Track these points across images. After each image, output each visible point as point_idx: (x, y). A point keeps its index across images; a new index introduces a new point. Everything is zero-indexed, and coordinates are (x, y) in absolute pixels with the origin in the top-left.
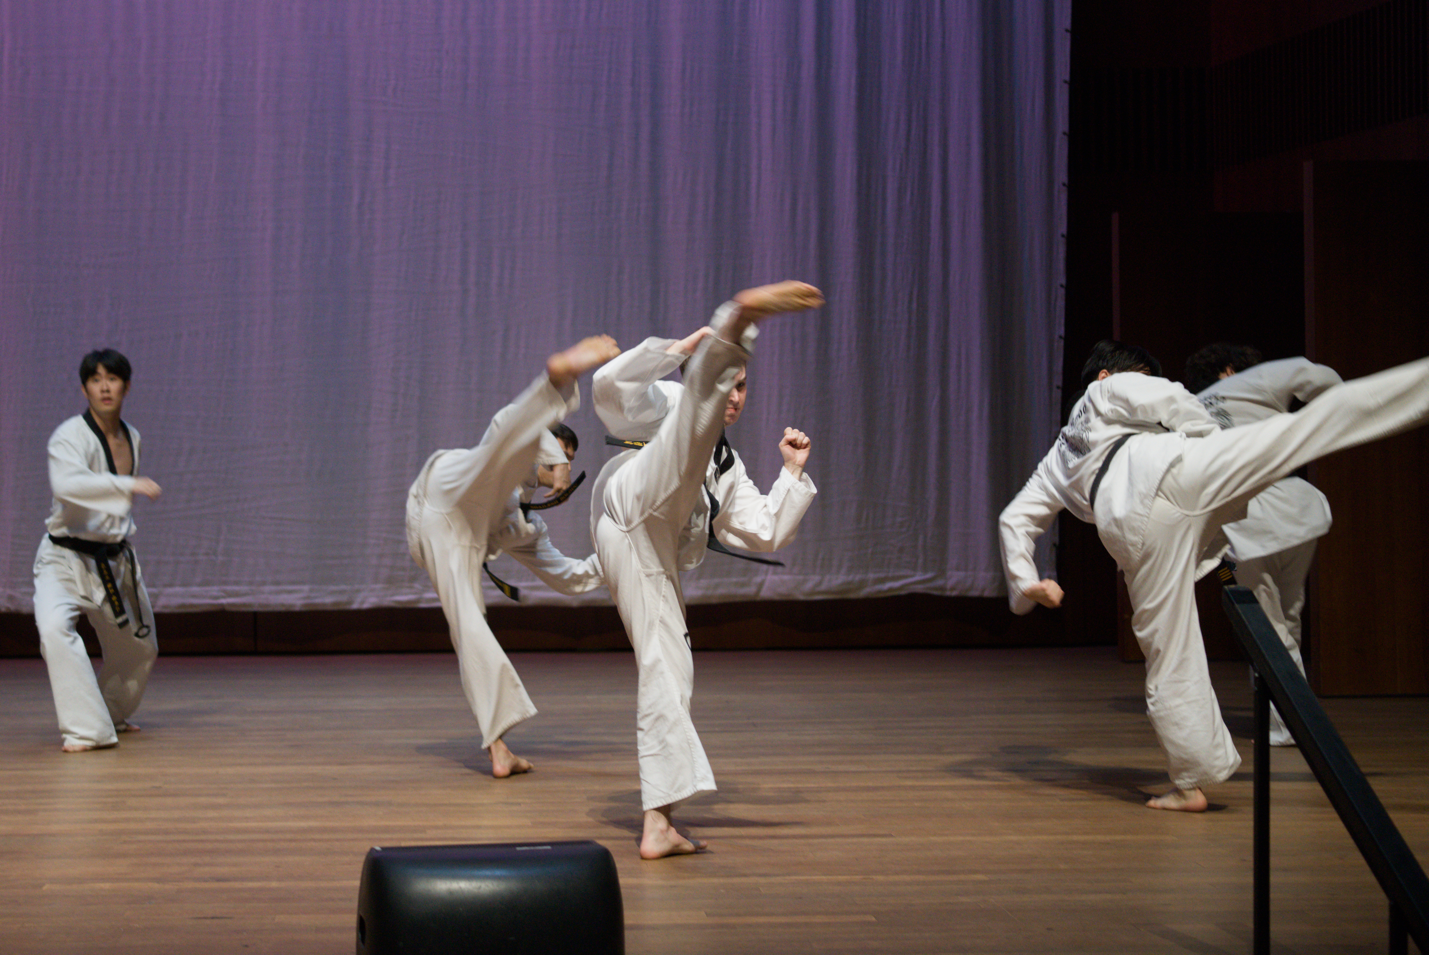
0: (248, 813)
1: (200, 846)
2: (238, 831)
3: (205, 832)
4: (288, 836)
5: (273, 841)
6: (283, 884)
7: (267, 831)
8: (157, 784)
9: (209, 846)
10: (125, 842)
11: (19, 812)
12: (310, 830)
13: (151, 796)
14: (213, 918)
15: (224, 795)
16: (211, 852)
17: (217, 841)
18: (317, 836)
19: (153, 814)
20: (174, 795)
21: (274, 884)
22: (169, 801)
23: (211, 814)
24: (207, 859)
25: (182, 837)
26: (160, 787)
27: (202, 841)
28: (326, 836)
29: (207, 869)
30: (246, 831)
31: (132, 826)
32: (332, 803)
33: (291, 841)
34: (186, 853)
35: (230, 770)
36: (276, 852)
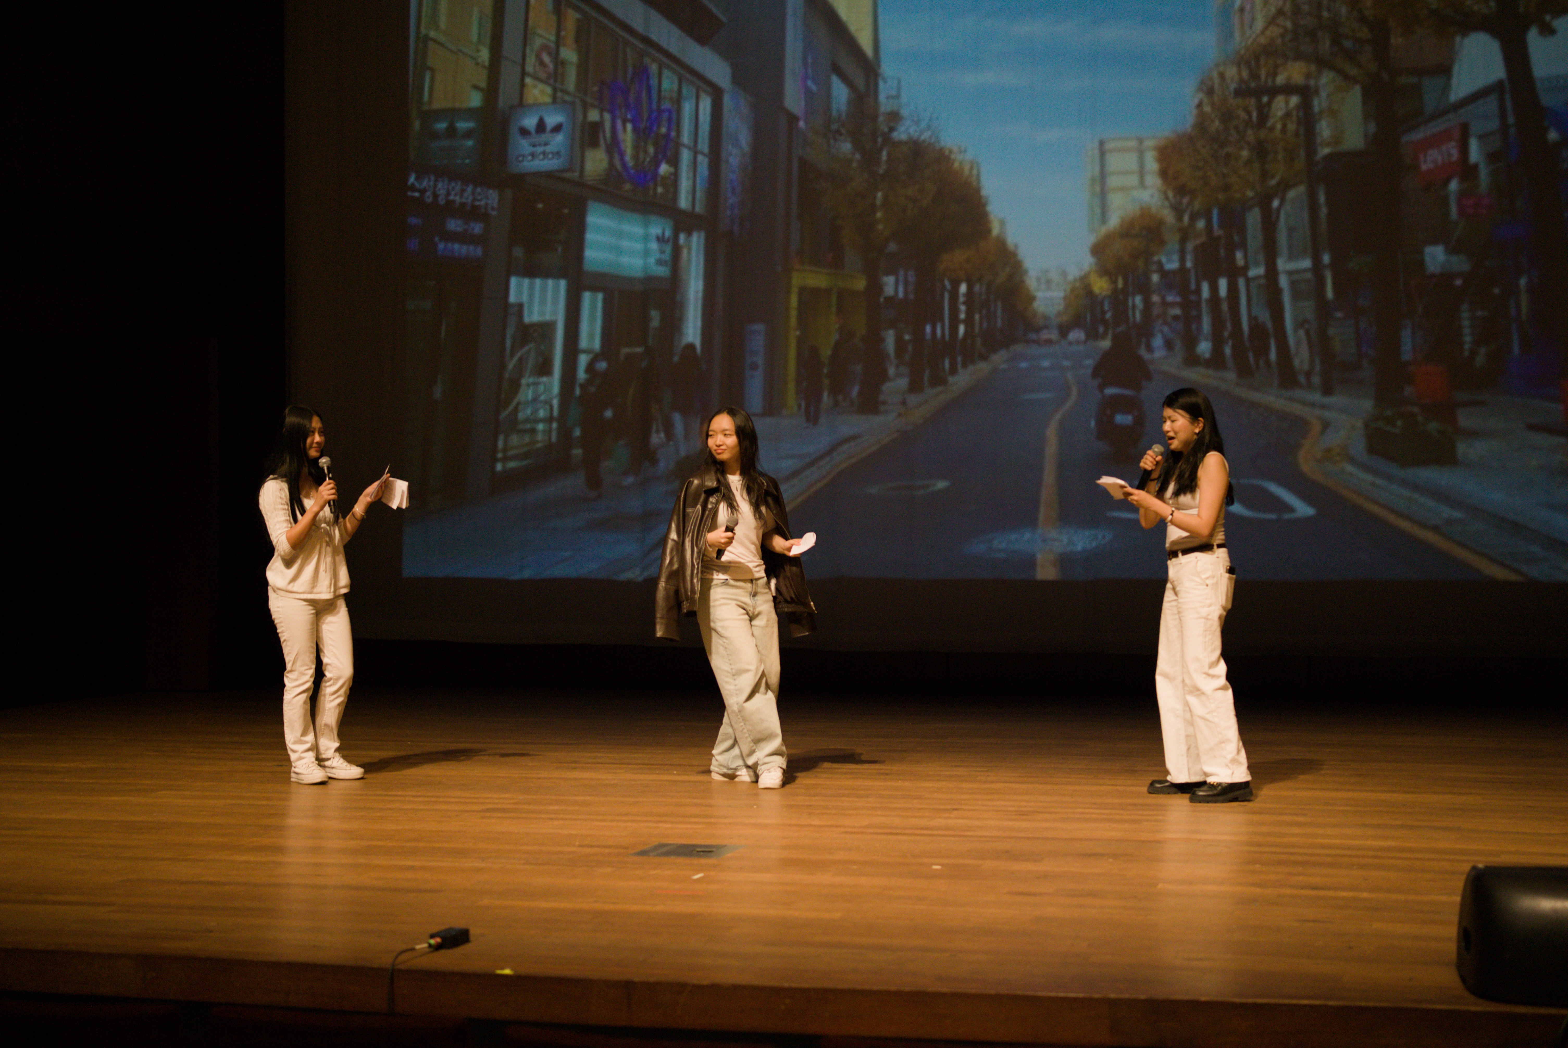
0: (1329, 831)
1: (1292, 858)
2: (1323, 847)
3: (1293, 846)
4: (1371, 853)
6: (1374, 896)
7: (1350, 848)
9: (1300, 858)
11: (1126, 821)
12: (1390, 849)
14: (1314, 921)
15: (1304, 815)
16: (1303, 863)
17: (1306, 854)
18: (1397, 855)
21: (1365, 895)
23: (1296, 830)
24: (1300, 869)
25: (1274, 849)
27: (1291, 854)
28: (1405, 855)
29: (1301, 878)
30: (1330, 847)
32: (1406, 826)
34: (1279, 863)
36: (1362, 867)
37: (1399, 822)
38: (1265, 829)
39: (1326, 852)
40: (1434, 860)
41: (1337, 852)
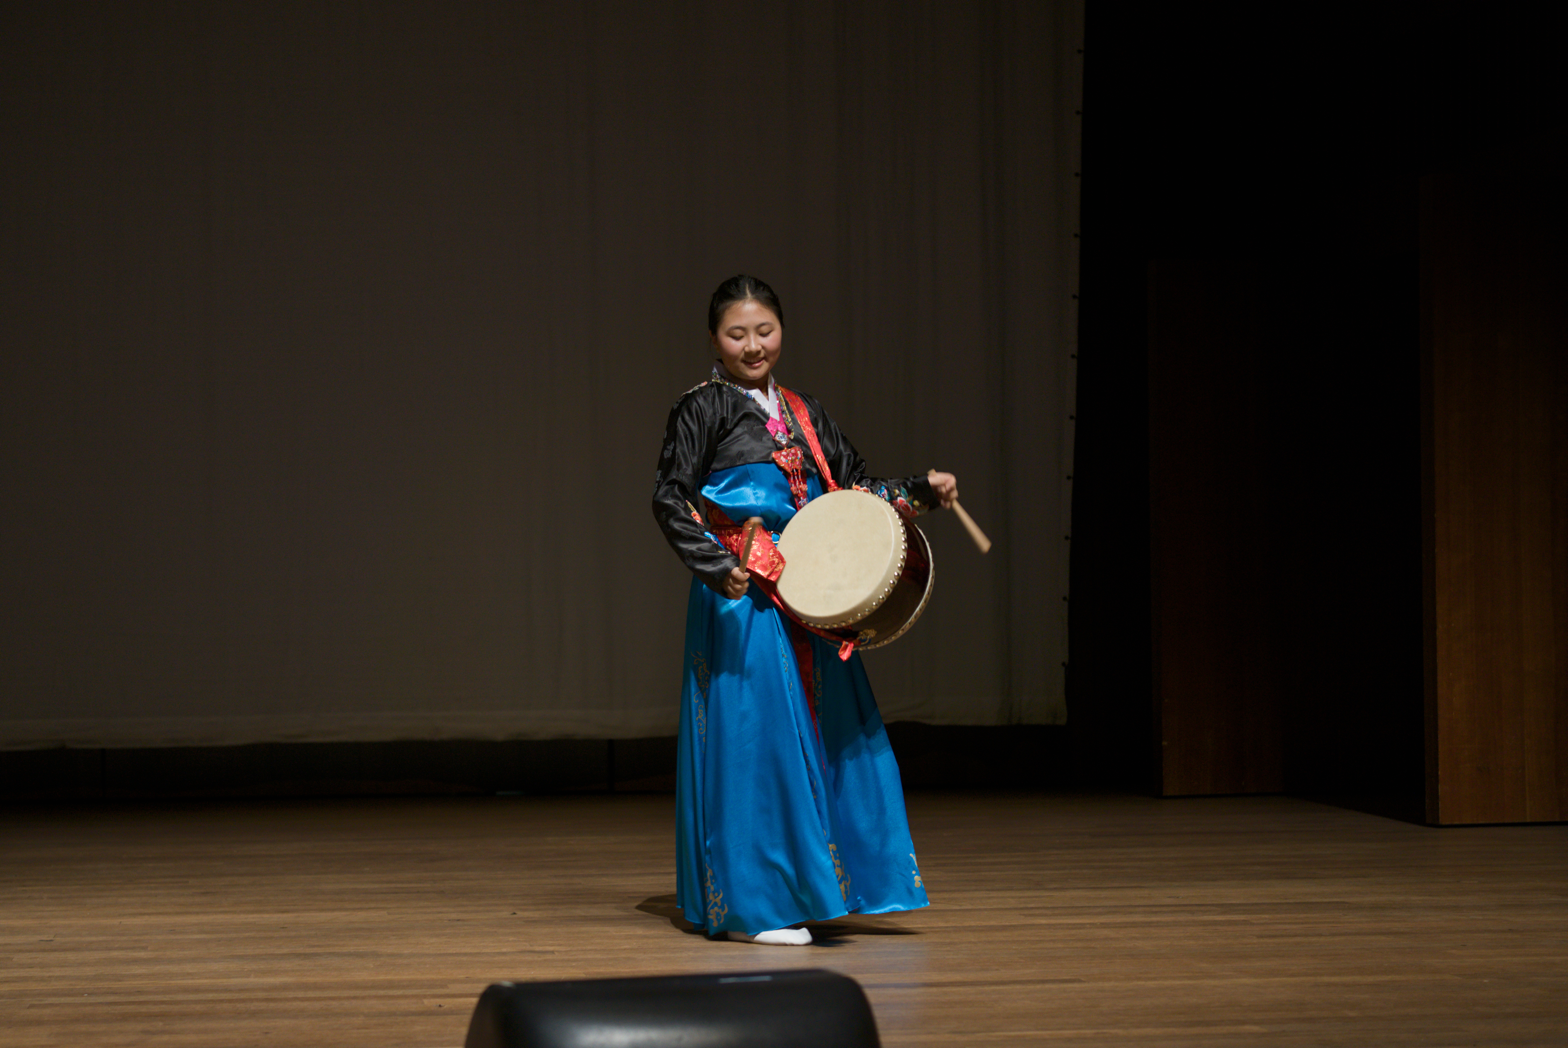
0: (189, 968)
1: (144, 1009)
2: (186, 990)
3: (140, 992)
4: (261, 995)
5: (243, 1001)
7: (227, 990)
8: (45, 938)
10: (32, 1006)
12: (285, 987)
13: (43, 951)
15: (144, 948)
16: (162, 1016)
17: (162, 1002)
18: (301, 994)
19: (57, 972)
20: (75, 949)
22: (71, 956)
24: (160, 1025)
25: (111, 998)
26: (51, 941)
28: (311, 994)
30: (197, 990)
31: (33, 986)
32: (298, 955)
33: (267, 1000)
34: (125, 1018)
35: (137, 921)
37: (286, 951)
38: (89, 971)
39: (192, 997)
40: (355, 998)
41: (210, 996)
